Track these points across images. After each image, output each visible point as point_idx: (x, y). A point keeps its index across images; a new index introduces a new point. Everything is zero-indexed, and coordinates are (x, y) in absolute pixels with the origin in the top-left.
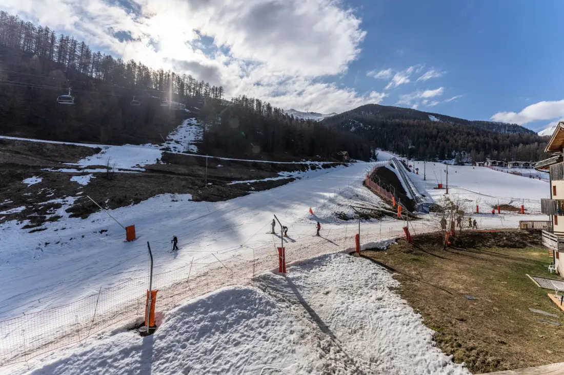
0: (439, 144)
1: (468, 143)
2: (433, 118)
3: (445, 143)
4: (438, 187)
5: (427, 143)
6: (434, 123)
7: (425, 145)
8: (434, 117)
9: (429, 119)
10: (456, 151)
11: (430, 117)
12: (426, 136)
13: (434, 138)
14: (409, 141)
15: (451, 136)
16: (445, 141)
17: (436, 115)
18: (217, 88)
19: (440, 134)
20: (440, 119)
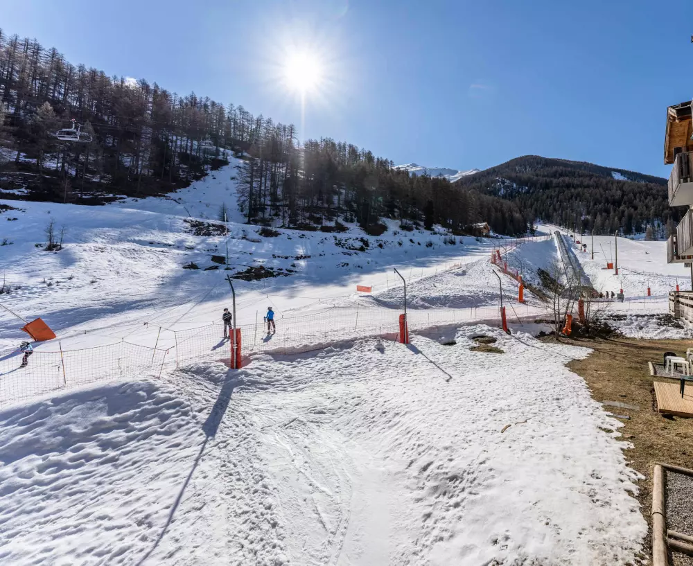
0: (623, 212)
1: (663, 209)
2: (617, 176)
3: (633, 210)
4: (606, 267)
5: (607, 211)
6: (619, 182)
7: (604, 214)
8: (619, 174)
9: (612, 177)
10: (648, 222)
11: (614, 175)
12: (607, 201)
13: (616, 204)
14: (583, 209)
15: (640, 201)
16: (632, 207)
17: (622, 172)
18: (284, 128)
19: (625, 197)
20: (628, 178)
